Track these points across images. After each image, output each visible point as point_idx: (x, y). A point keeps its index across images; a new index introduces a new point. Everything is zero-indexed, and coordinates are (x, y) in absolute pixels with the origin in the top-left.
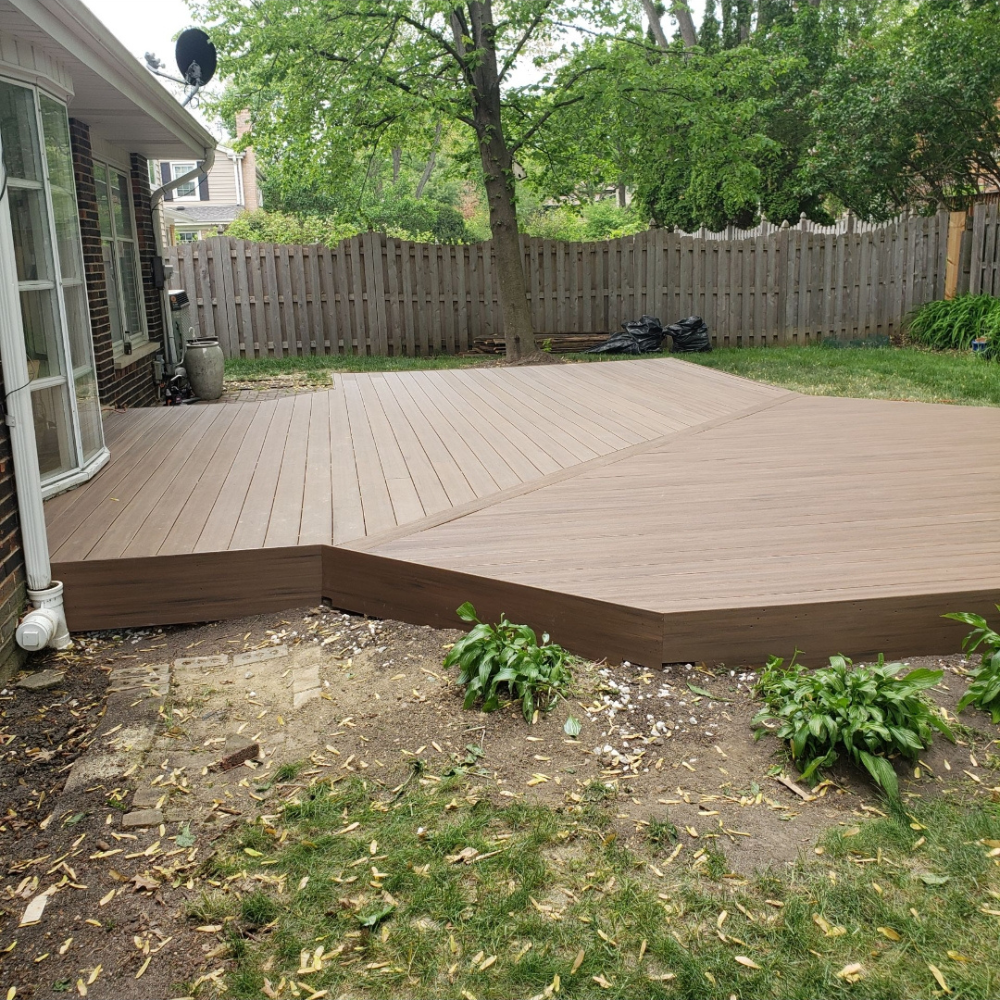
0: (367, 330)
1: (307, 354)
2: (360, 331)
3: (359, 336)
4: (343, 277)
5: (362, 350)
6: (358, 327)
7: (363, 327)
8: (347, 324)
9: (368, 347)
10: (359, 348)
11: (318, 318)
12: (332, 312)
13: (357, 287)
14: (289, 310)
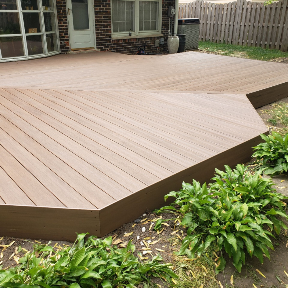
0: (281, 39)
1: (258, 46)
2: (279, 39)
3: (277, 42)
4: (278, 16)
5: (277, 47)
6: (278, 38)
7: (280, 38)
8: (274, 35)
9: (280, 46)
10: (277, 46)
11: (265, 32)
12: (270, 31)
13: (282, 21)
14: (256, 29)
